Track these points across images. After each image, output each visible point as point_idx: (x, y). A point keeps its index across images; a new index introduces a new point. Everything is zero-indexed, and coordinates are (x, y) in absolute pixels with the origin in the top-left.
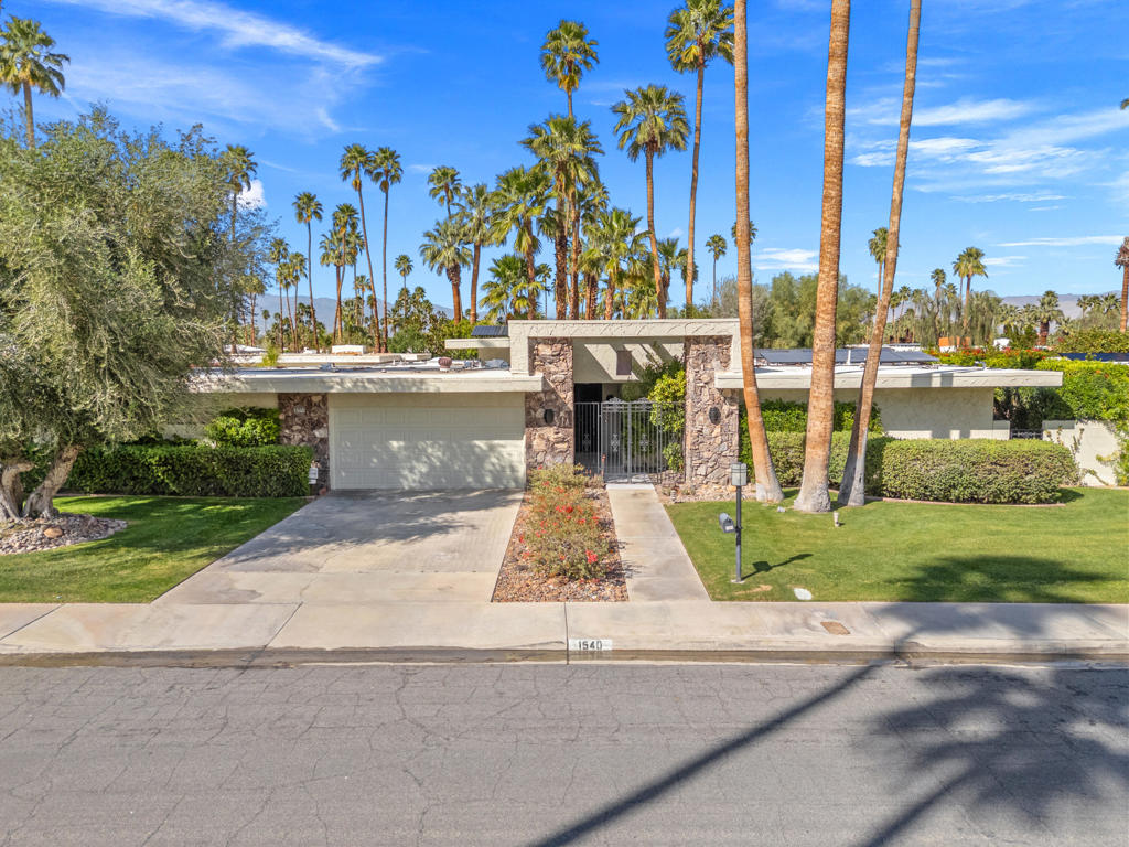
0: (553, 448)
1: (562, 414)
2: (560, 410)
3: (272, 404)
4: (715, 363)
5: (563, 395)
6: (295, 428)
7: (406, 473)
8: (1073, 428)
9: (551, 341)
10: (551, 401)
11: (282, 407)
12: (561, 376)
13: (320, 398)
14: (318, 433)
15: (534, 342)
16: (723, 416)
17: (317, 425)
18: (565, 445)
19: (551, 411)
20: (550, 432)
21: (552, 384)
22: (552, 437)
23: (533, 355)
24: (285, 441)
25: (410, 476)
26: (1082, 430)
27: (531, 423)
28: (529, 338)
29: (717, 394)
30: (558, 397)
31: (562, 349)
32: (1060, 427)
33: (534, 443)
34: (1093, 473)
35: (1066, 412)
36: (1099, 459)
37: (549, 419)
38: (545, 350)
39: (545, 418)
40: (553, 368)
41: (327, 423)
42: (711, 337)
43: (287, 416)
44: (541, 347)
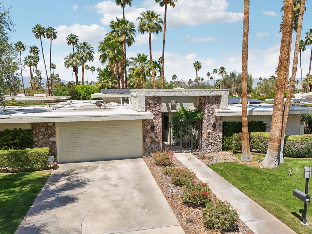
0: (154, 141)
1: (157, 127)
3: (29, 127)
4: (215, 106)
9: (153, 98)
10: (153, 122)
13: (52, 124)
14: (51, 139)
17: (51, 135)
18: (159, 140)
19: (153, 126)
20: (152, 135)
23: (146, 103)
24: (36, 143)
27: (145, 131)
28: (145, 96)
29: (215, 118)
31: (158, 101)
33: (147, 140)
38: (151, 102)
39: (151, 129)
40: (154, 109)
41: (55, 134)
42: (214, 96)
43: (36, 132)
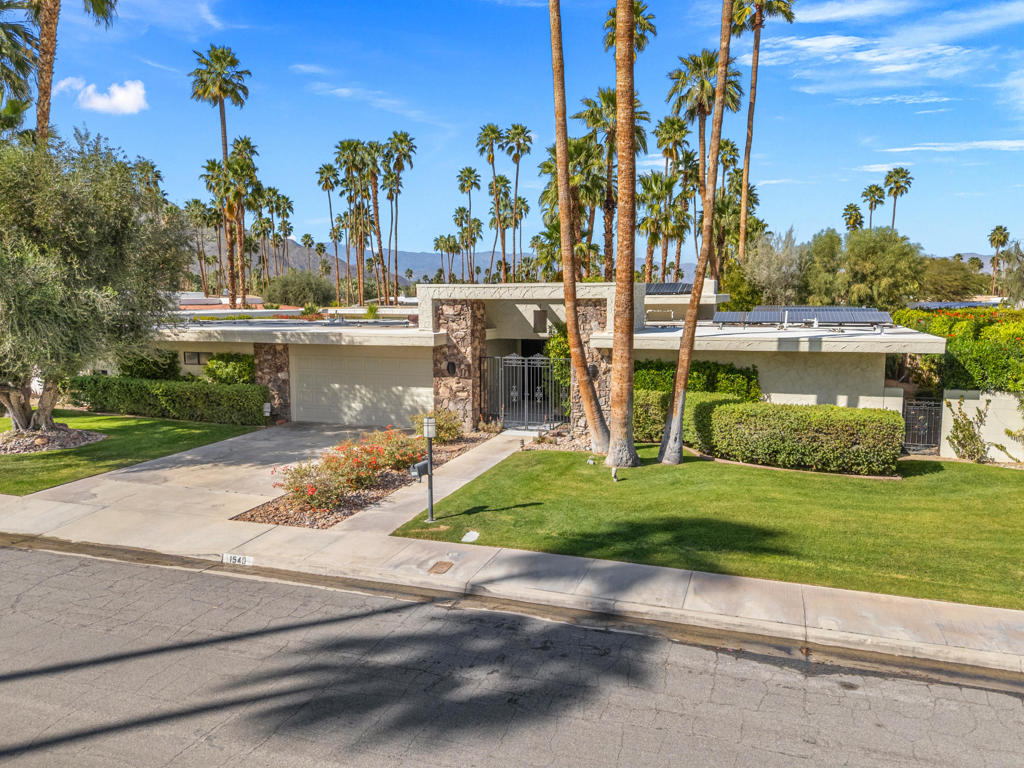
0: (455, 396)
1: (463, 366)
2: (461, 363)
3: (250, 351)
4: (594, 324)
5: (463, 350)
6: (266, 370)
7: (346, 410)
8: (978, 398)
9: (453, 302)
10: (454, 355)
11: (256, 353)
12: (461, 333)
13: (282, 347)
14: (280, 375)
15: (437, 305)
16: (601, 373)
17: (279, 369)
18: (465, 394)
19: (453, 364)
20: (452, 382)
21: (455, 341)
22: (455, 386)
23: (437, 313)
24: (259, 381)
25: (349, 412)
26: (989, 401)
27: (438, 373)
28: (433, 300)
29: (596, 353)
30: (459, 352)
31: (462, 309)
32: (962, 398)
33: (440, 391)
34: (1002, 448)
35: (966, 381)
36: (1009, 433)
37: (452, 370)
38: (448, 310)
39: (448, 369)
40: (454, 326)
41: (288, 367)
42: (590, 300)
43: (260, 361)
44: (445, 307)
